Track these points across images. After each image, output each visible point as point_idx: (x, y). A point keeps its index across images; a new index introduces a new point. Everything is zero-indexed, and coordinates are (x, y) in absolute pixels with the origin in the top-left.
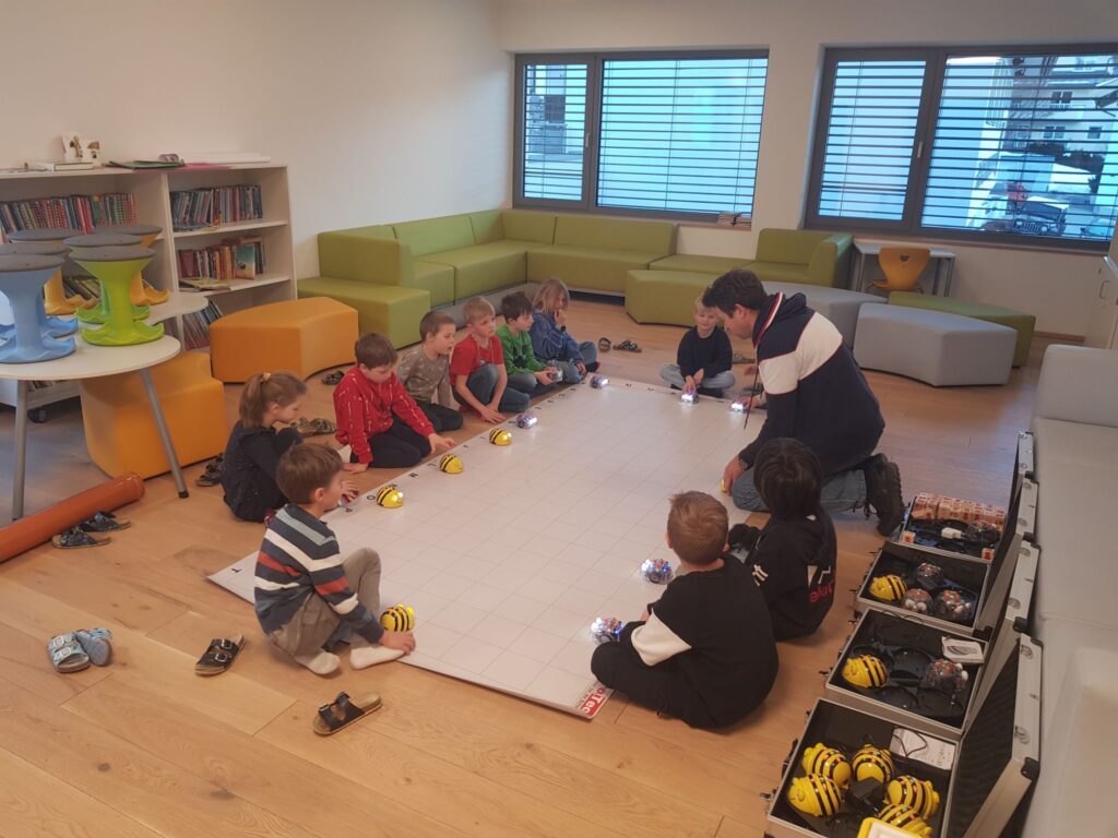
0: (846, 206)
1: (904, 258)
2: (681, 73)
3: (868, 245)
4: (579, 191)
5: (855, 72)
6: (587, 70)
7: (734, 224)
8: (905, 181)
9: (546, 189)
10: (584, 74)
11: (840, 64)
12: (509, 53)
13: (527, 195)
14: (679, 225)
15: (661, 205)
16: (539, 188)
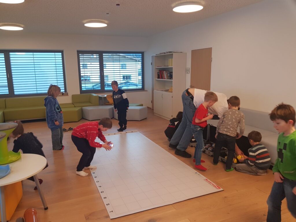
2: (35, 56)
3: (101, 95)
4: (8, 91)
5: (82, 56)
6: (4, 55)
10: (3, 56)
15: (36, 92)
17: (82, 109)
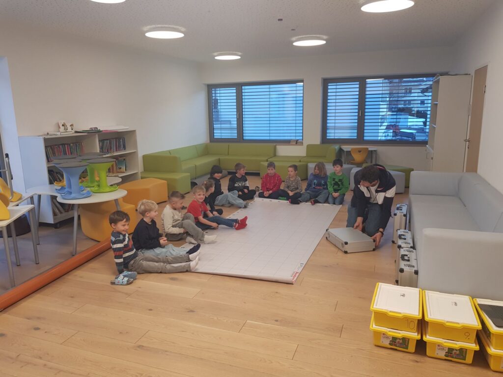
0: (336, 135)
1: (360, 152)
2: (271, 90)
3: (346, 148)
4: (236, 135)
5: (335, 87)
6: (236, 89)
7: (297, 143)
8: (356, 124)
9: (222, 134)
10: (235, 91)
11: (329, 84)
12: (205, 84)
13: (215, 137)
14: (276, 145)
15: (268, 138)
16: (220, 135)
17: (307, 165)
